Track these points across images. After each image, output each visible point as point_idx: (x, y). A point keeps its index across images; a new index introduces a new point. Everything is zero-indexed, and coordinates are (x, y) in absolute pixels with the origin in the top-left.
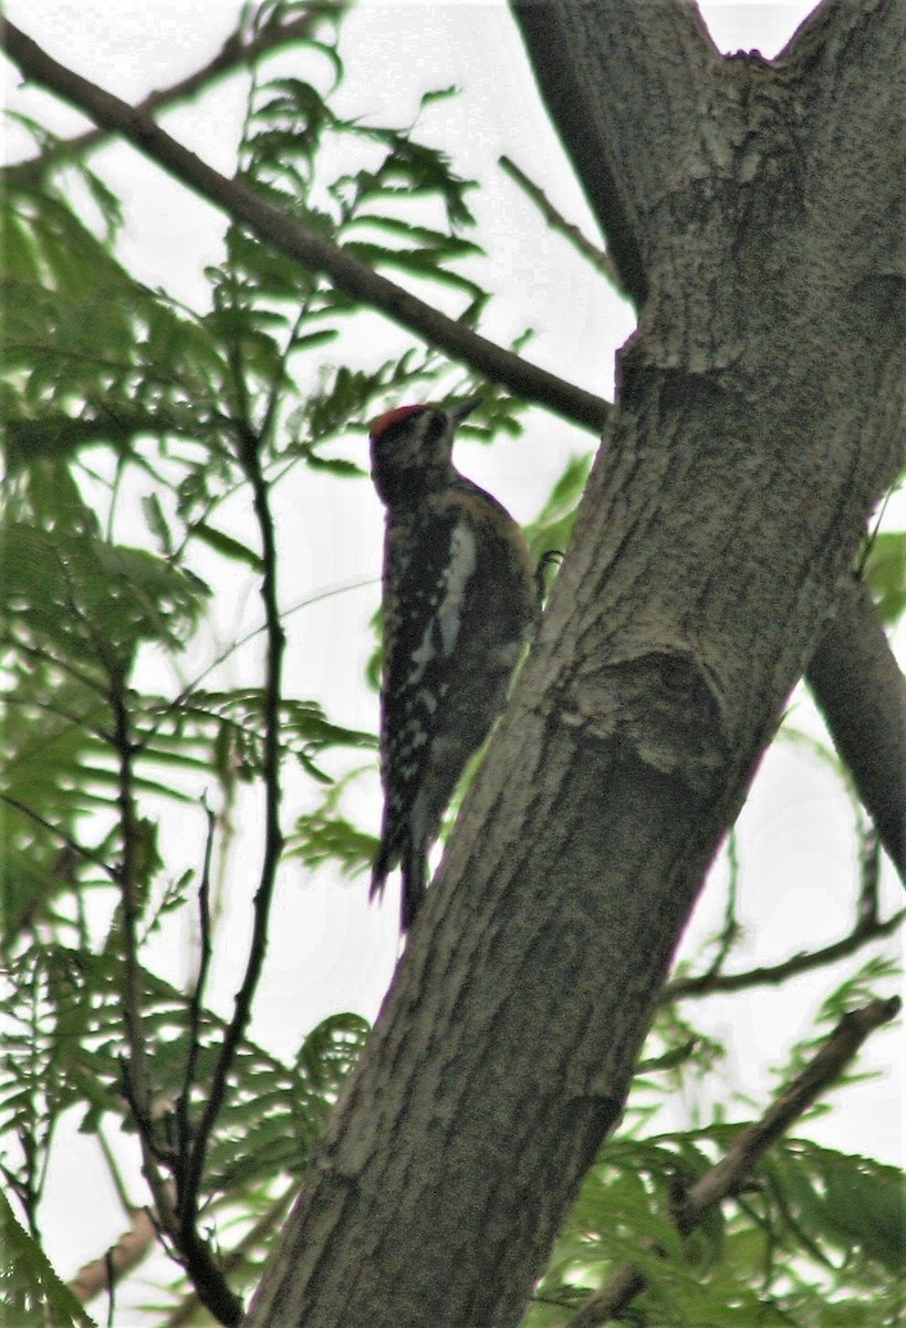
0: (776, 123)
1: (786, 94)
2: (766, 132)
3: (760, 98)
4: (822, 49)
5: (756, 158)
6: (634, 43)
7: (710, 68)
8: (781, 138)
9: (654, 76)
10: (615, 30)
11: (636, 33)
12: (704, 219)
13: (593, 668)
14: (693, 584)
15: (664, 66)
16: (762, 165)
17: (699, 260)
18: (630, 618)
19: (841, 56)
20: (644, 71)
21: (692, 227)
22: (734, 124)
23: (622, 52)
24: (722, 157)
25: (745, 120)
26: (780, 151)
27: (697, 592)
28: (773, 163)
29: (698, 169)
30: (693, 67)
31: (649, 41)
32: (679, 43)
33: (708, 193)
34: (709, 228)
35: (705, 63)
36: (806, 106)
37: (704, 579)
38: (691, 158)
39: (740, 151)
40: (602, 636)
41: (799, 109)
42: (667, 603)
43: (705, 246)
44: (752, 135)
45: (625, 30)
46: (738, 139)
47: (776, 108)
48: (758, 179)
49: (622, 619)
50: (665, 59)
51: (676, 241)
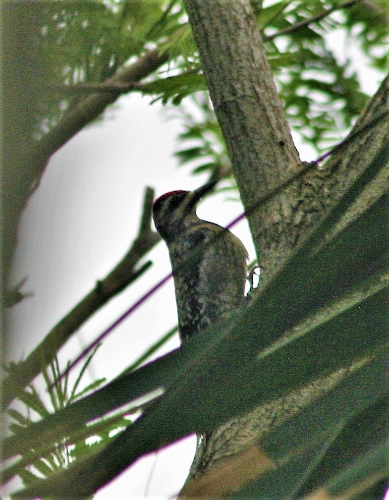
0: (312, 196)
1: (320, 183)
2: (307, 201)
3: (307, 184)
4: (340, 162)
5: (301, 213)
6: (253, 156)
7: (289, 169)
8: (314, 204)
9: (261, 173)
10: (245, 149)
11: (254, 151)
12: (278, 242)
13: (218, 457)
14: (268, 418)
15: (266, 168)
16: (304, 217)
17: (275, 262)
18: (237, 434)
19: (348, 165)
20: (256, 170)
21: (273, 245)
22: (294, 197)
23: (247, 160)
24: (287, 212)
25: (300, 195)
26: (313, 210)
27: (270, 421)
28: (309, 216)
29: (277, 218)
30: (280, 168)
31: (260, 156)
32: (274, 157)
33: (280, 229)
34: (281, 245)
35: (287, 167)
36: (330, 188)
37: (273, 415)
38: (275, 212)
39: (295, 210)
40: (224, 441)
41: (326, 190)
42: (256, 426)
43: (278, 255)
44: (301, 202)
45: (249, 150)
46: (294, 203)
47: (314, 189)
48: (302, 223)
49: (233, 433)
50: (267, 165)
51: (266, 252)
